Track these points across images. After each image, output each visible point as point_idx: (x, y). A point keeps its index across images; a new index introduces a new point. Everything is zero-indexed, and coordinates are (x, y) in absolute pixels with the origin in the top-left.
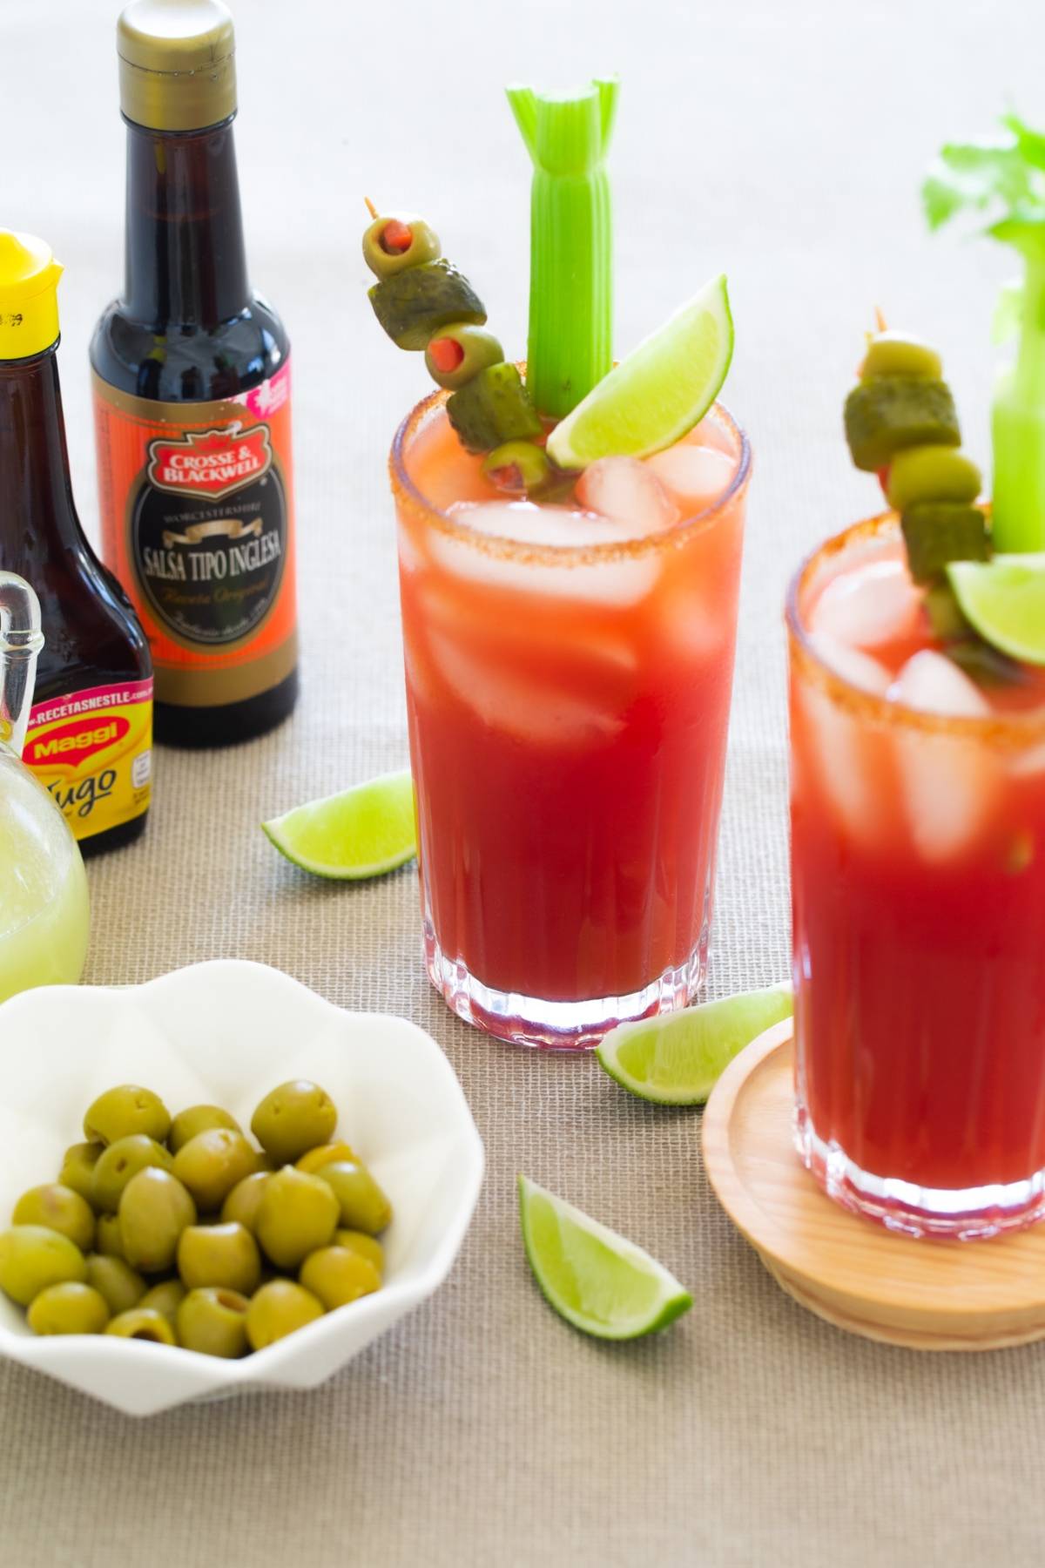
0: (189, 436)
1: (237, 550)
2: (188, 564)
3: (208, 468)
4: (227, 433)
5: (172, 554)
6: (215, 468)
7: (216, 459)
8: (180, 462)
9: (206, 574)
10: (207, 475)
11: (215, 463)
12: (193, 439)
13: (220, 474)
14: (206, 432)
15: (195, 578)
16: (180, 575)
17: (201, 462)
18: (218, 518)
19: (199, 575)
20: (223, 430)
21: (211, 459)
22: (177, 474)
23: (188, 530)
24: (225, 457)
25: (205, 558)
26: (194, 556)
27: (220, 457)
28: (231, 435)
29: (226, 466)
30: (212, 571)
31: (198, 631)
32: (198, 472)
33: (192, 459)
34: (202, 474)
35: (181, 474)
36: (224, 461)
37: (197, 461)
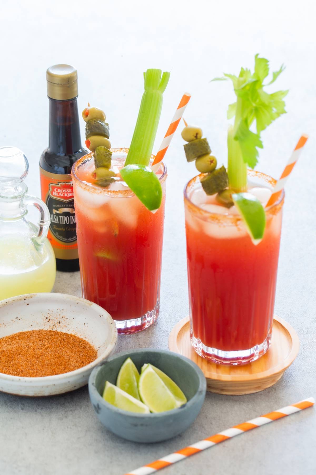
0: (59, 183)
1: (72, 217)
2: (59, 219)
3: (64, 193)
4: (69, 184)
5: (55, 216)
6: (66, 193)
7: (66, 191)
8: (57, 190)
9: (64, 223)
10: (64, 195)
11: (66, 192)
12: (60, 184)
13: (67, 195)
14: (63, 183)
15: (61, 223)
16: (57, 222)
17: (62, 191)
18: (67, 207)
19: (62, 222)
20: (68, 183)
21: (65, 190)
22: (56, 194)
23: (59, 210)
24: (69, 190)
25: (63, 218)
26: (61, 217)
27: (67, 190)
28: (70, 184)
29: (69, 193)
30: (65, 221)
31: (62, 238)
32: (61, 194)
33: (60, 190)
34: (63, 194)
35: (57, 193)
36: (69, 191)
37: (61, 190)
